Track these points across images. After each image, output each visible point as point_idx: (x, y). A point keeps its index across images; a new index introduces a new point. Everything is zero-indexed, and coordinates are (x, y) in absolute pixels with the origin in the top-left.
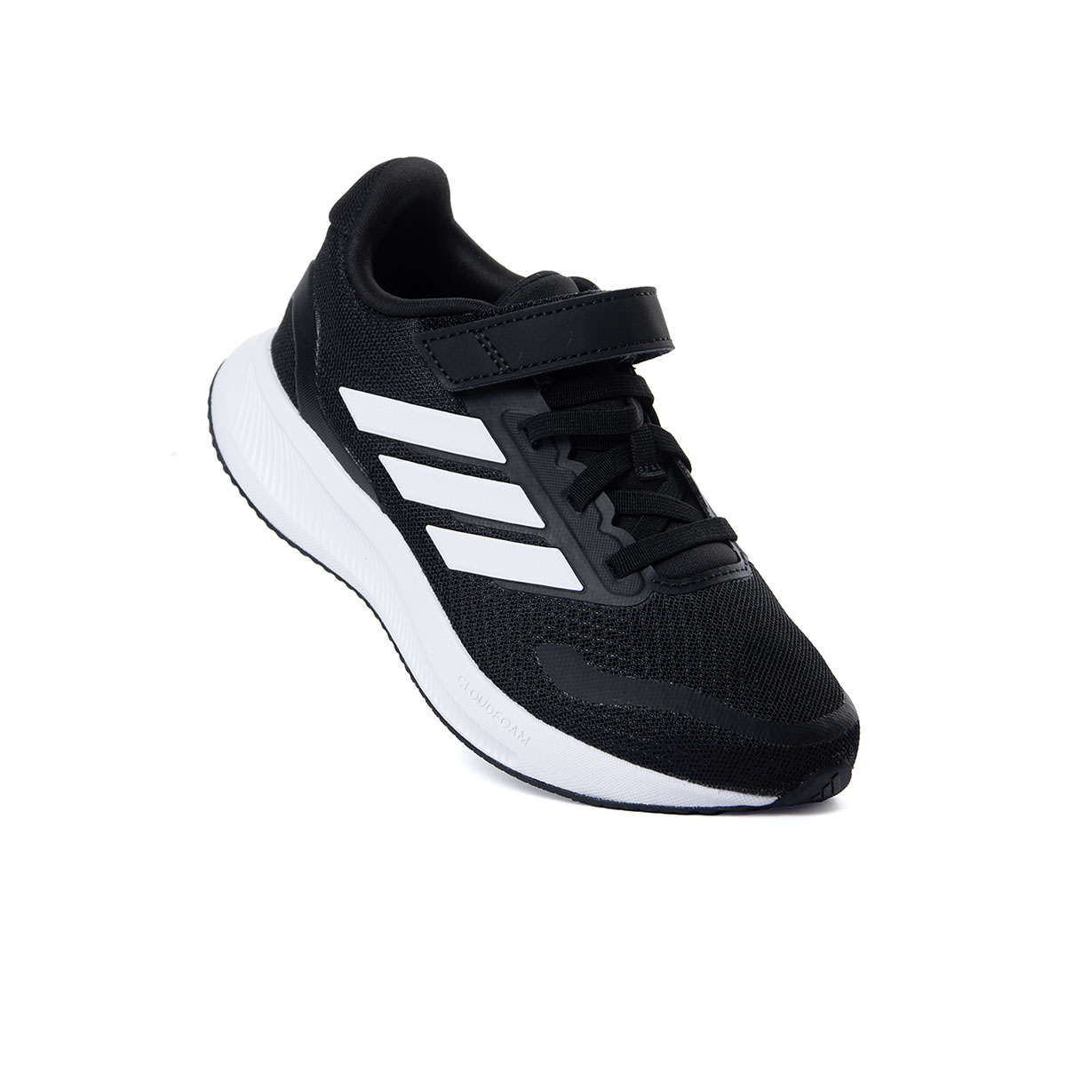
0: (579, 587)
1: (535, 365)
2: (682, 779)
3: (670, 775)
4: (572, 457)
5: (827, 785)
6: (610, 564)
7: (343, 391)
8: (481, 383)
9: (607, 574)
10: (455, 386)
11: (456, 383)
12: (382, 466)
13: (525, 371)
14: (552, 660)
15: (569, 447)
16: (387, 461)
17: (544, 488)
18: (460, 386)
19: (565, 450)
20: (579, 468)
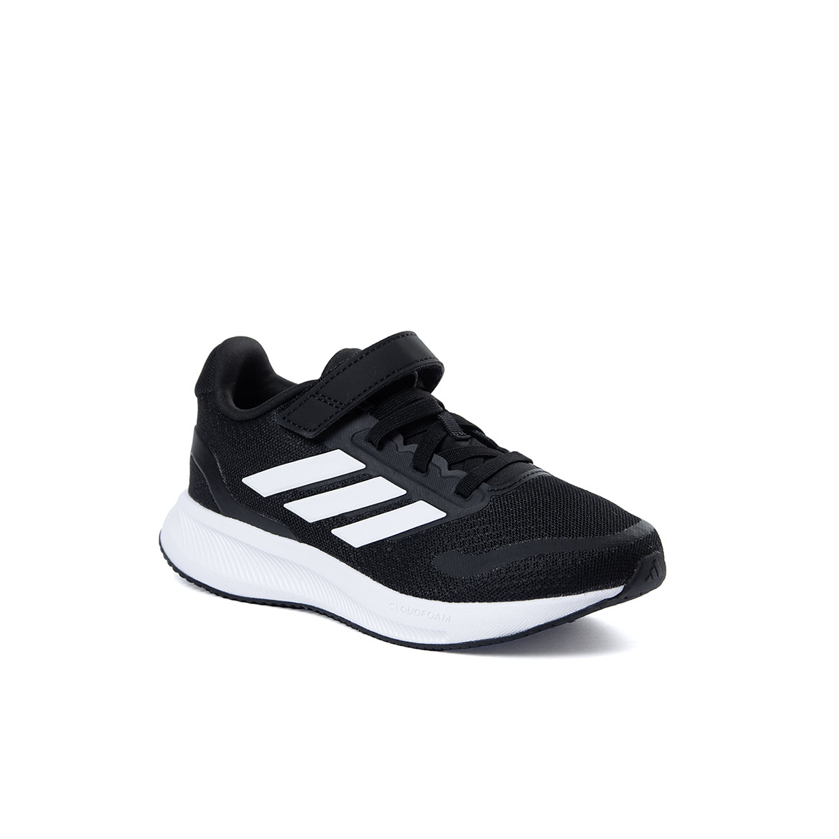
0: (444, 515)
1: (359, 395)
2: (558, 596)
3: (550, 597)
4: (405, 444)
5: (652, 569)
6: (458, 492)
7: (246, 481)
8: (330, 423)
9: (459, 499)
10: (315, 433)
11: (314, 431)
12: (289, 511)
13: (354, 402)
14: (446, 562)
15: (402, 437)
16: (291, 506)
17: (396, 470)
18: (317, 431)
19: (399, 440)
20: (413, 448)
